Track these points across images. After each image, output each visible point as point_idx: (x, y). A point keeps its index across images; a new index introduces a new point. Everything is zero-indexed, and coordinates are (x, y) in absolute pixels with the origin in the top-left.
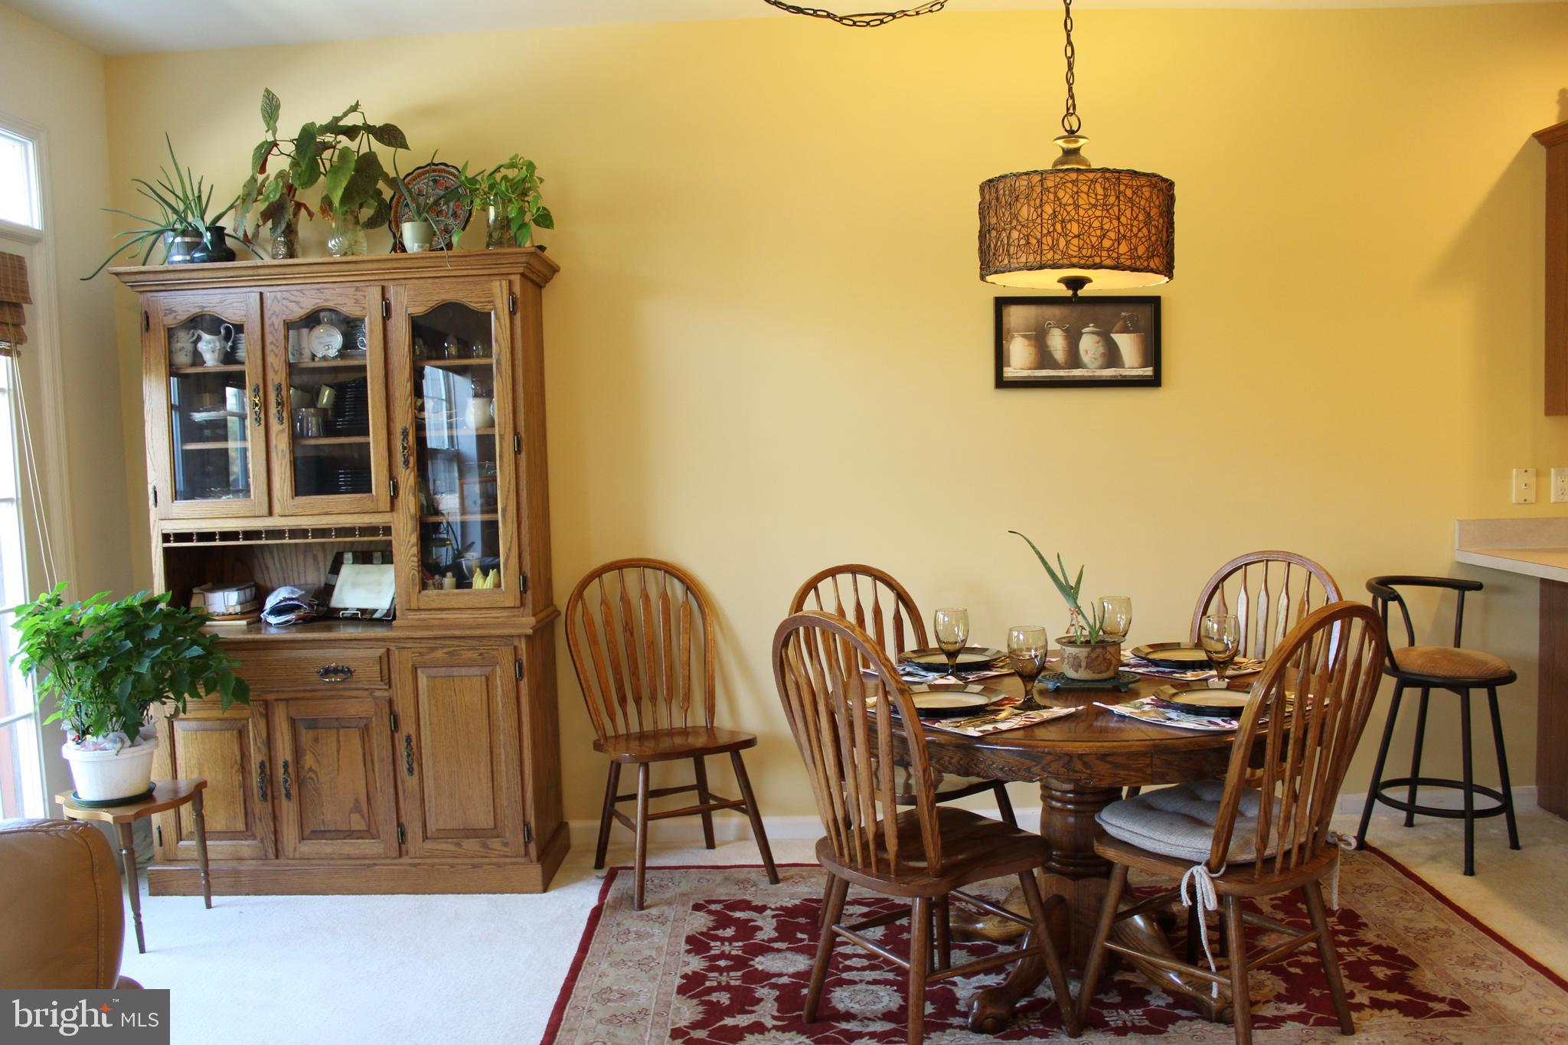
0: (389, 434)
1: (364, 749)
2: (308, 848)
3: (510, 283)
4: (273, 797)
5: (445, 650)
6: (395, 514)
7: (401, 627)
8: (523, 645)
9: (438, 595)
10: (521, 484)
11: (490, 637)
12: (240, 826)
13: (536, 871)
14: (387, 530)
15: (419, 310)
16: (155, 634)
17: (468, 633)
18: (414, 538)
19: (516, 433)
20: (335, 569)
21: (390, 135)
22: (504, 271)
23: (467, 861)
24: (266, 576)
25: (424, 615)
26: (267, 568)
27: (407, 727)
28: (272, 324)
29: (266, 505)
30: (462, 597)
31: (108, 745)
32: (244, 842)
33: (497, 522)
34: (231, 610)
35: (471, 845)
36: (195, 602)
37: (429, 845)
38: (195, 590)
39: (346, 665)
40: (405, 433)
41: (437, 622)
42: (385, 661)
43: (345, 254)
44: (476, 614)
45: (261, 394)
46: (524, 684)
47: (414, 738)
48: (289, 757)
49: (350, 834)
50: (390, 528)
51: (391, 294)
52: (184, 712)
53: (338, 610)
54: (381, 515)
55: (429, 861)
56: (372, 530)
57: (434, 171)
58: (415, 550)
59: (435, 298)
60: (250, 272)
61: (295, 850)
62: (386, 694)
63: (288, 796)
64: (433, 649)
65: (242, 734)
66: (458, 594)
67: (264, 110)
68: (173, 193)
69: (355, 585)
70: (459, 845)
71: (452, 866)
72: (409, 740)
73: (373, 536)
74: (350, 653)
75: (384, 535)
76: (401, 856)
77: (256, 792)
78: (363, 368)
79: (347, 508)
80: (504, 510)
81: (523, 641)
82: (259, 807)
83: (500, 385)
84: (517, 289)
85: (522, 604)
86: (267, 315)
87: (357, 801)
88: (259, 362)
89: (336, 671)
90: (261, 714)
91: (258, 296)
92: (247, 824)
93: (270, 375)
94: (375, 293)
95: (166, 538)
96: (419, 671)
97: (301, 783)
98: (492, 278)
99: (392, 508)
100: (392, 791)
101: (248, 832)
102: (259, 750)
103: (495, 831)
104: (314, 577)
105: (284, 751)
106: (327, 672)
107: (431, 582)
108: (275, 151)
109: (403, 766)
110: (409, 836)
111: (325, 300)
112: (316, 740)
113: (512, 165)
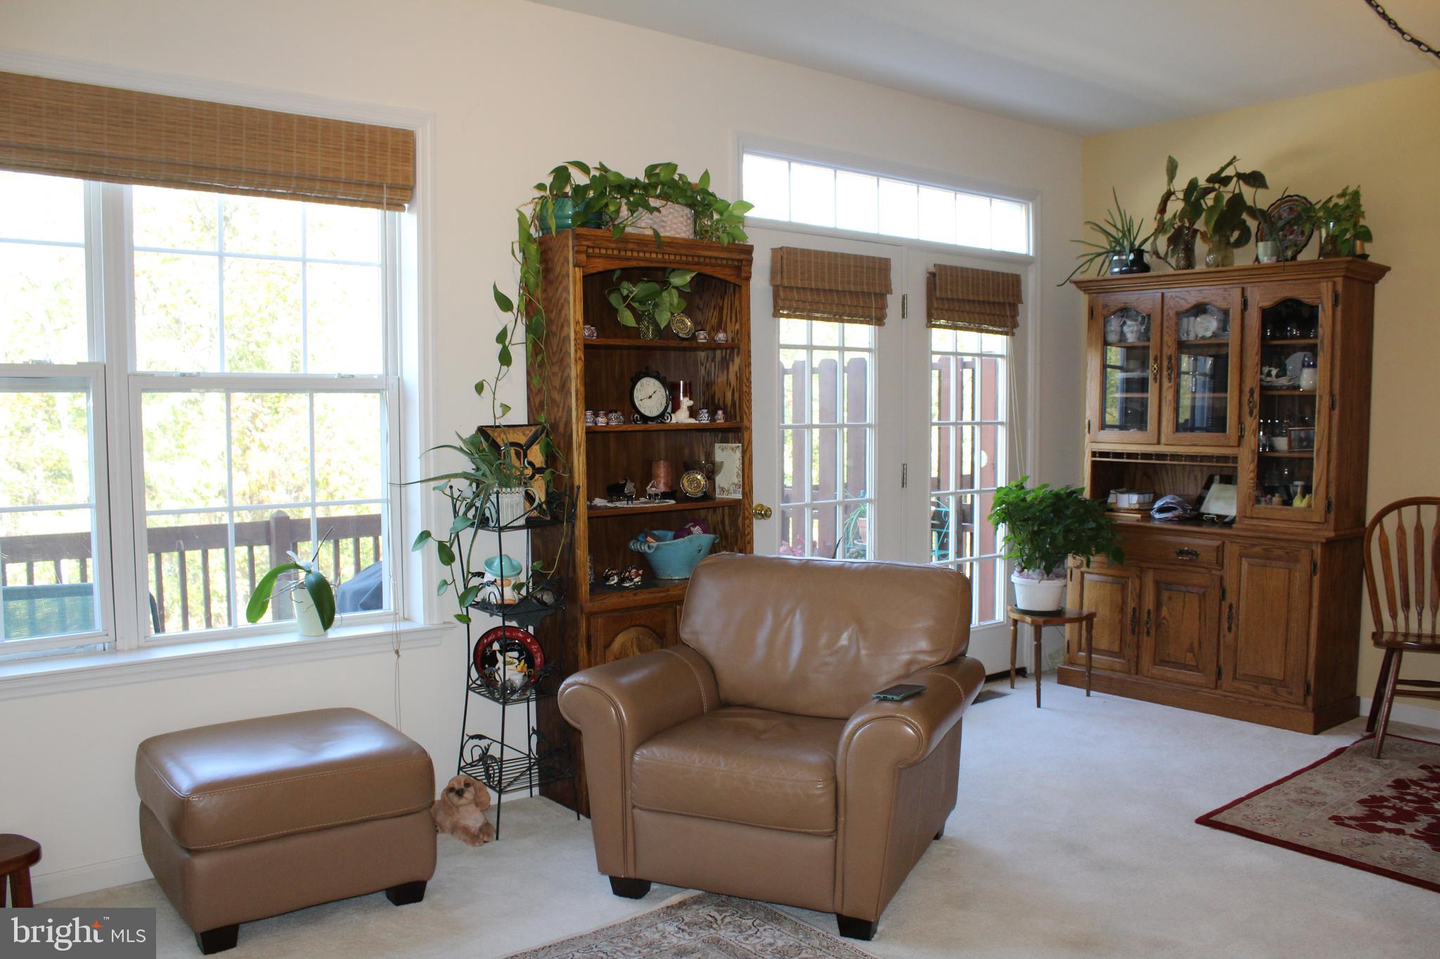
0: (1241, 391)
1: (1200, 608)
2: (1158, 670)
3: (1334, 283)
4: (1139, 633)
5: (1263, 547)
6: (1241, 449)
7: (1238, 529)
8: (1318, 550)
9: (1266, 508)
10: (1333, 434)
11: (1295, 540)
12: (1116, 648)
13: (1309, 718)
14: (1235, 459)
15: (1266, 304)
16: (1068, 512)
17: (1280, 536)
18: (1252, 467)
19: (1332, 395)
20: (1207, 487)
21: (1255, 179)
22: (1330, 275)
23: (1261, 700)
24: (1162, 488)
25: (1255, 522)
26: (1163, 481)
27: (1231, 598)
28: (1168, 315)
29: (1156, 436)
30: (1286, 512)
31: (1035, 576)
32: (1116, 660)
33: (1312, 459)
34: (1133, 507)
35: (1265, 689)
36: (1111, 499)
37: (1236, 684)
38: (1112, 492)
39: (1194, 549)
40: (1252, 392)
41: (1263, 528)
42: (1220, 550)
43: (1218, 266)
44: (1292, 525)
45: (1158, 361)
46: (1316, 579)
47: (1234, 606)
48: (1151, 607)
49: (1185, 666)
50: (1237, 458)
51: (1248, 294)
52: (1088, 566)
53: (1204, 514)
54: (1232, 449)
55: (1235, 695)
56: (1225, 458)
57: (1291, 201)
58: (1252, 475)
59: (1278, 295)
60: (1155, 279)
61: (1148, 671)
62: (1219, 573)
63: (1148, 633)
64: (1254, 545)
65: (1124, 588)
66: (1280, 509)
67: (1168, 170)
68: (1115, 226)
69: (1218, 498)
70: (1257, 688)
71: (1251, 702)
72: (1231, 607)
73: (1225, 463)
74: (1198, 541)
75: (1233, 463)
76: (1216, 688)
77: (1129, 627)
78: (1227, 345)
79: (1208, 442)
80: (1318, 451)
81: (1319, 546)
82: (1129, 637)
83: (1323, 358)
84: (1340, 288)
85: (1326, 521)
86: (1165, 309)
87: (1192, 644)
88: (1159, 340)
89: (1188, 553)
90: (1137, 576)
91: (1160, 295)
92: (1121, 647)
93: (1165, 348)
94: (1236, 293)
95: (1094, 454)
96: (1243, 559)
97: (1158, 626)
98: (1321, 280)
99: (1239, 445)
100: (1216, 641)
101: (1119, 654)
102: (1134, 599)
103: (1283, 683)
104: (1193, 490)
105: (1149, 602)
106: (1181, 552)
107: (1263, 499)
108: (1173, 198)
109: (1225, 625)
110: (1224, 672)
111: (1204, 298)
112: (1170, 598)
113: (1342, 195)
